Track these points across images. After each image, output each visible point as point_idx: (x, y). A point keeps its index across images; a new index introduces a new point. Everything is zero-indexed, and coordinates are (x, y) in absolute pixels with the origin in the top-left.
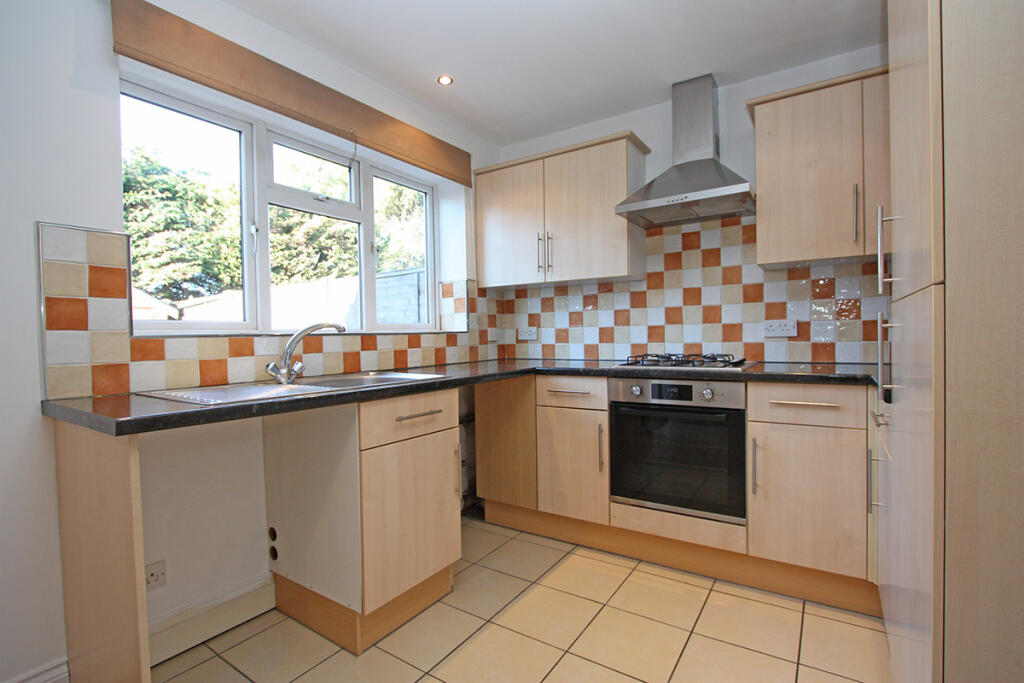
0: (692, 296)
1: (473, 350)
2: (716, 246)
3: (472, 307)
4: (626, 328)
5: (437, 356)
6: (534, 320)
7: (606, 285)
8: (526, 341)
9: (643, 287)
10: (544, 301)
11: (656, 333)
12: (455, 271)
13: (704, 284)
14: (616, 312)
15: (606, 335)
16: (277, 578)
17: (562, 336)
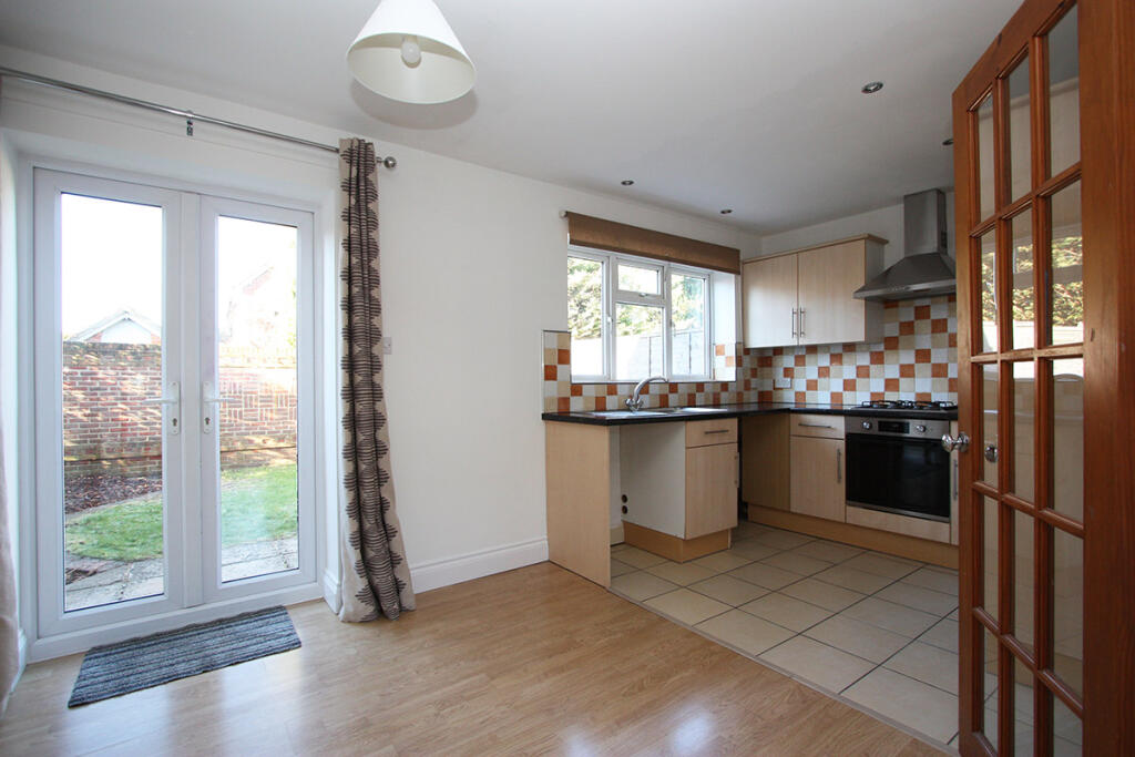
0: (923, 356)
1: (740, 394)
2: (944, 317)
3: (739, 362)
4: (867, 380)
5: (714, 399)
6: (788, 372)
7: (850, 347)
8: (781, 389)
9: (881, 348)
10: (797, 358)
11: (891, 384)
12: (727, 337)
13: (933, 347)
14: (858, 368)
15: (849, 385)
16: (626, 524)
17: (812, 385)
